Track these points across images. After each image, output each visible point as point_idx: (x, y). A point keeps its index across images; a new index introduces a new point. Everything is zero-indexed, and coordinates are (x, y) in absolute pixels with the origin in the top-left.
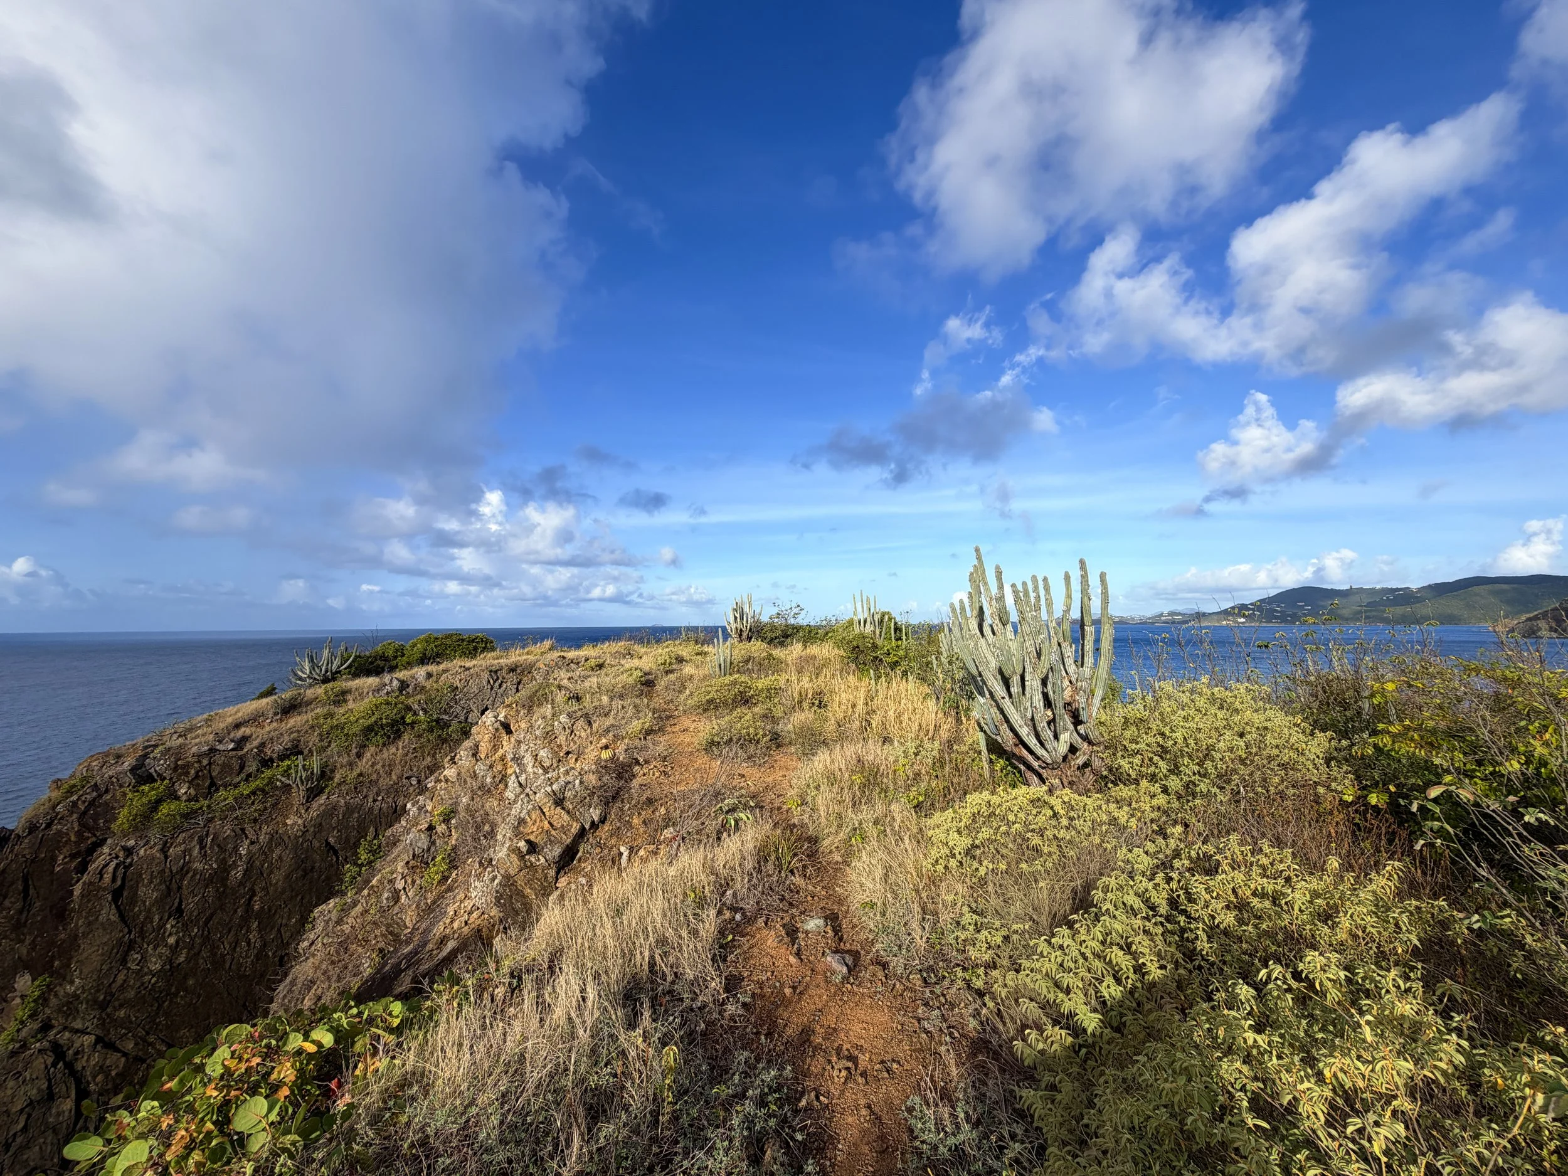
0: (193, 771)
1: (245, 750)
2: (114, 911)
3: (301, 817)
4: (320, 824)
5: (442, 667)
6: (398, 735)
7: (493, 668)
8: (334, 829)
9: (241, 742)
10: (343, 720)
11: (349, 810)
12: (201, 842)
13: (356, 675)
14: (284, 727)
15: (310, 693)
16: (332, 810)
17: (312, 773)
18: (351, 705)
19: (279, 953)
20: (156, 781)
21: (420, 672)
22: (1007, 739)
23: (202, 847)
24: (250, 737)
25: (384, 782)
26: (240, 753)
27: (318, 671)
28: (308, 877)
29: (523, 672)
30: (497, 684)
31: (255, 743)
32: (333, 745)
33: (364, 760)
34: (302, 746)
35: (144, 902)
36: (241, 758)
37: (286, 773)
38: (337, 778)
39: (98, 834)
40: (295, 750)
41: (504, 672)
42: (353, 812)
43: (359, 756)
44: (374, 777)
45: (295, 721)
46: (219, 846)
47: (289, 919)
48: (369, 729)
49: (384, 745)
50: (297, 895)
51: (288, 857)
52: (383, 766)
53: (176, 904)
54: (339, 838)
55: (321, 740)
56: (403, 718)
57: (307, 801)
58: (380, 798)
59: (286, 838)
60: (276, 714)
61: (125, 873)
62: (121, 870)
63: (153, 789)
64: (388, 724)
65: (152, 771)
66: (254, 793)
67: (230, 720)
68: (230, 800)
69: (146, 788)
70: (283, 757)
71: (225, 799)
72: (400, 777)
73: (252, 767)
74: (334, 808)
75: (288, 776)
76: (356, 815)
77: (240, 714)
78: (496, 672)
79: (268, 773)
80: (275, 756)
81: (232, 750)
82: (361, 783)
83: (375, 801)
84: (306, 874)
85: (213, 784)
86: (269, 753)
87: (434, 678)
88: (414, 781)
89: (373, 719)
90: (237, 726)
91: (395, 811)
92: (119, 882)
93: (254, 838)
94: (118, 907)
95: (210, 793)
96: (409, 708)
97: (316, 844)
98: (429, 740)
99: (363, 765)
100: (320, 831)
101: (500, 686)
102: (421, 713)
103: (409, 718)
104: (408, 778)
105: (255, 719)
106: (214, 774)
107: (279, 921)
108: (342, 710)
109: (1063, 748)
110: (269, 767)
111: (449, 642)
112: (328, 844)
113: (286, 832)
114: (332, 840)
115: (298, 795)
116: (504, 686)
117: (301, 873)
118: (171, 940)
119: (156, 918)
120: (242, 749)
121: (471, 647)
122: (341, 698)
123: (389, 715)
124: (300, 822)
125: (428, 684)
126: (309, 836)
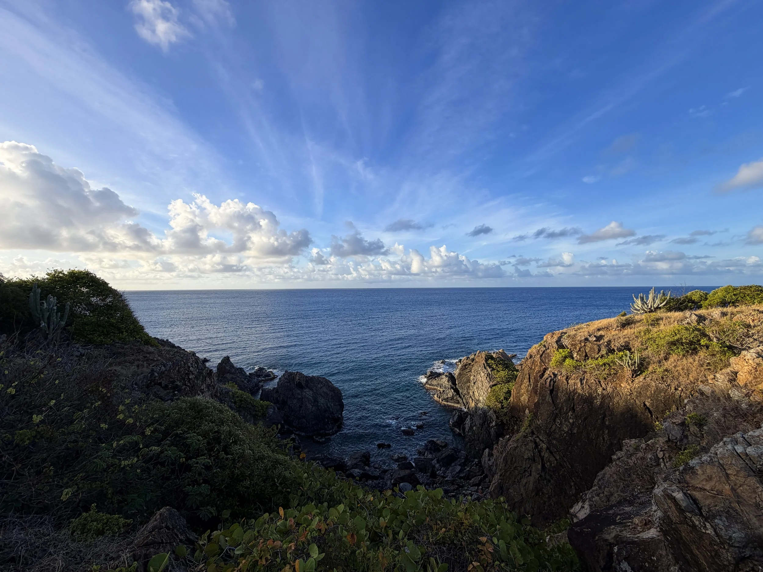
0: (578, 348)
1: (601, 342)
2: (550, 398)
3: (629, 384)
4: (640, 392)
5: (738, 309)
6: (695, 351)
8: (648, 397)
9: (599, 338)
10: (655, 335)
11: (658, 390)
12: (581, 380)
13: (670, 310)
14: (621, 334)
15: (637, 318)
16: (647, 386)
17: (635, 362)
18: (662, 327)
20: (565, 348)
21: (716, 312)
23: (582, 384)
24: (604, 336)
26: (598, 343)
27: (646, 306)
28: (634, 419)
31: (606, 340)
32: (649, 349)
33: (669, 362)
34: (630, 346)
35: (561, 400)
36: (599, 346)
37: (621, 358)
38: (650, 369)
39: (546, 365)
40: (627, 347)
42: (661, 392)
43: (666, 359)
44: (676, 374)
45: (628, 331)
46: (589, 386)
48: (673, 343)
49: (684, 355)
52: (683, 369)
53: (572, 406)
54: (652, 404)
55: (642, 345)
56: (699, 341)
57: (632, 377)
58: (680, 389)
59: (621, 394)
60: (618, 327)
61: (554, 384)
62: (552, 383)
63: (564, 351)
64: (687, 343)
65: (563, 344)
66: (604, 364)
67: (596, 326)
68: (594, 365)
69: (561, 350)
70: (620, 350)
71: (591, 364)
73: (604, 351)
74: (649, 386)
75: (622, 360)
76: (663, 394)
77: (601, 324)
79: (611, 356)
80: (615, 348)
81: (595, 341)
82: (666, 376)
85: (586, 356)
86: (613, 346)
87: (728, 317)
89: (676, 338)
90: (599, 330)
92: (552, 388)
93: (605, 388)
94: (551, 397)
95: (585, 359)
96: (704, 335)
97: (638, 402)
98: (721, 360)
99: (667, 365)
100: (640, 396)
102: (715, 340)
103: (703, 342)
104: (701, 381)
105: (607, 328)
106: (587, 351)
108: (655, 330)
110: (613, 354)
112: (645, 405)
113: (621, 390)
114: (648, 404)
115: (628, 372)
118: (571, 421)
119: (565, 408)
120: (599, 341)
122: (656, 322)
123: (688, 337)
124: (628, 387)
125: (723, 320)
126: (634, 396)
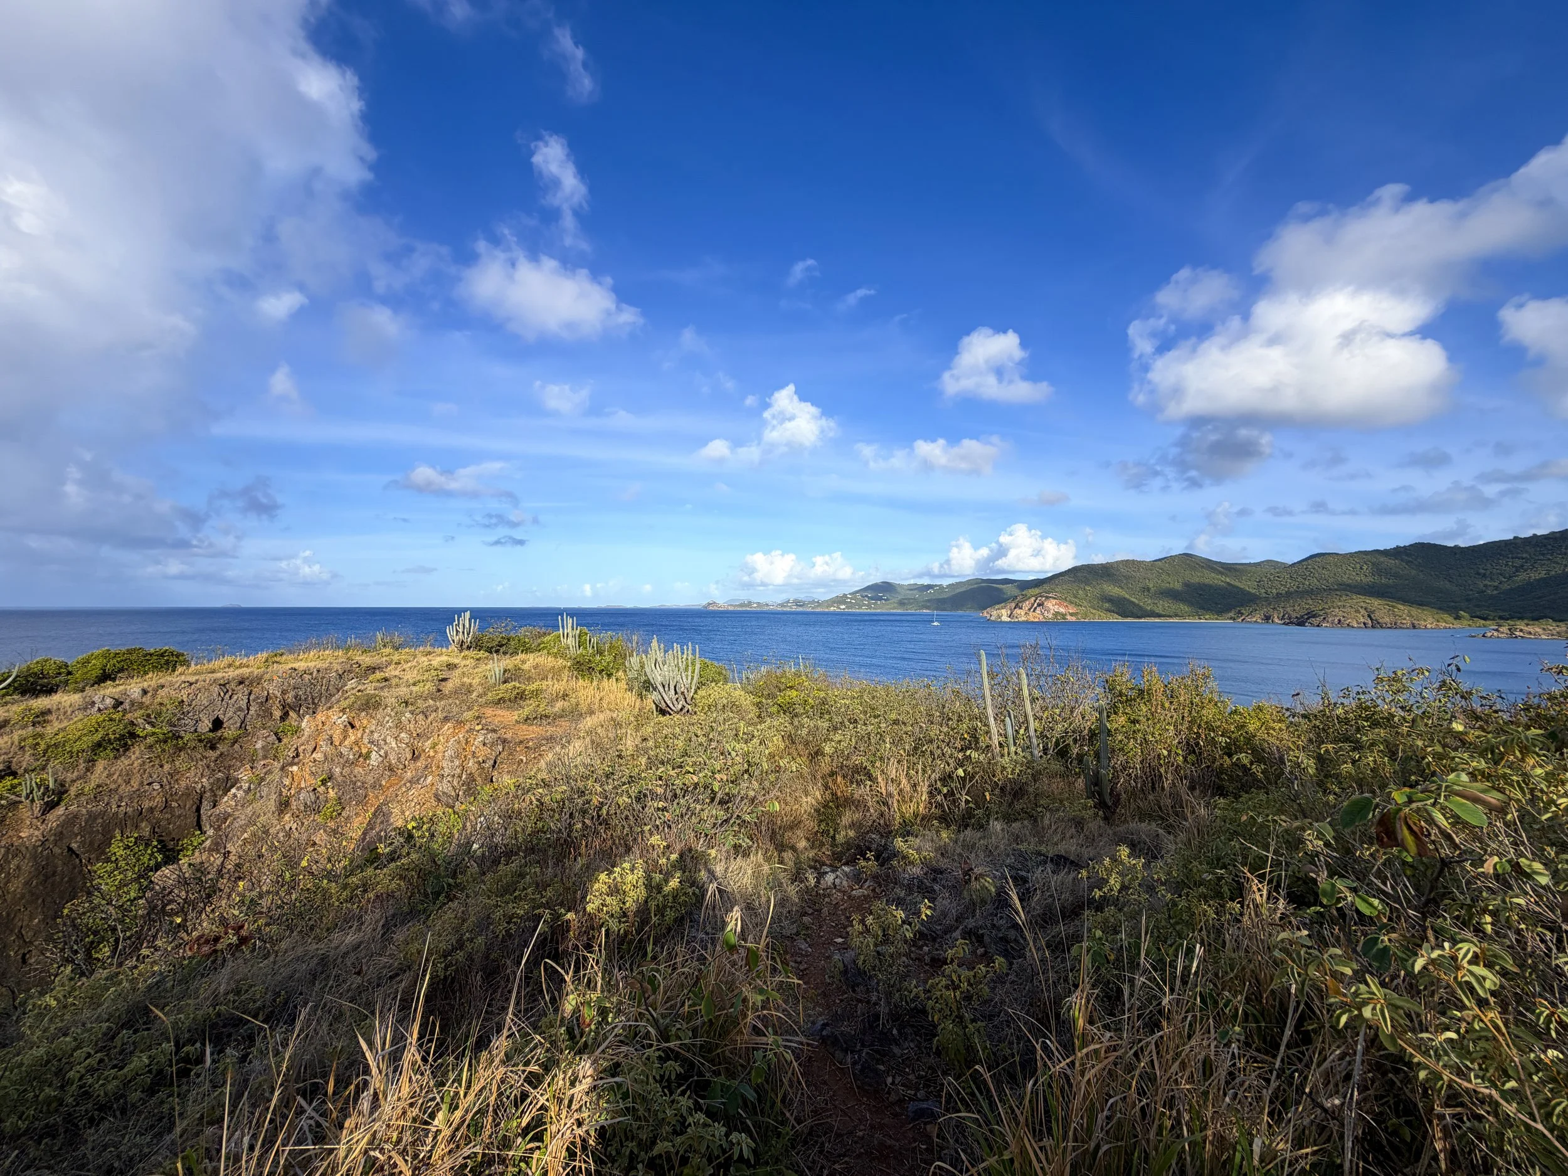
3: (37, 828)
4: (61, 833)
6: (126, 748)
7: (222, 682)
8: (76, 835)
10: (58, 738)
11: (92, 817)
16: (72, 819)
17: (47, 789)
18: (59, 725)
19: (22, 951)
22: (663, 706)
25: (125, 790)
28: (50, 881)
29: (251, 683)
30: (227, 696)
33: (97, 773)
34: (14, 767)
38: (73, 791)
41: (233, 685)
42: (96, 819)
43: (90, 769)
44: (113, 786)
47: (31, 919)
48: (96, 745)
49: (115, 758)
50: (38, 899)
51: (27, 866)
52: (120, 776)
54: (83, 843)
56: (131, 732)
57: (43, 814)
58: (123, 804)
59: (23, 849)
64: (115, 739)
72: (142, 784)
74: (76, 816)
76: (100, 821)
78: (224, 685)
82: (99, 792)
83: (119, 806)
84: (47, 878)
87: (148, 694)
88: (156, 786)
89: (99, 735)
91: (141, 813)
97: (57, 850)
98: (163, 750)
99: (97, 777)
100: (61, 839)
101: (231, 697)
102: (146, 725)
104: (149, 784)
107: (20, 924)
108: (51, 730)
109: (680, 707)
111: (134, 657)
112: (70, 849)
113: (23, 844)
114: (74, 846)
116: (235, 697)
117: (41, 878)
121: (163, 661)
122: (41, 718)
123: (115, 730)
124: (37, 833)
125: (147, 700)
126: (49, 845)
